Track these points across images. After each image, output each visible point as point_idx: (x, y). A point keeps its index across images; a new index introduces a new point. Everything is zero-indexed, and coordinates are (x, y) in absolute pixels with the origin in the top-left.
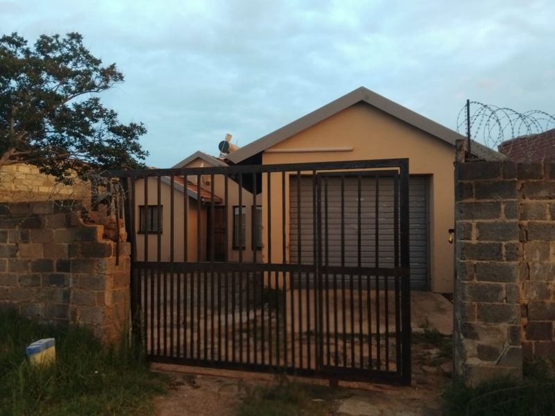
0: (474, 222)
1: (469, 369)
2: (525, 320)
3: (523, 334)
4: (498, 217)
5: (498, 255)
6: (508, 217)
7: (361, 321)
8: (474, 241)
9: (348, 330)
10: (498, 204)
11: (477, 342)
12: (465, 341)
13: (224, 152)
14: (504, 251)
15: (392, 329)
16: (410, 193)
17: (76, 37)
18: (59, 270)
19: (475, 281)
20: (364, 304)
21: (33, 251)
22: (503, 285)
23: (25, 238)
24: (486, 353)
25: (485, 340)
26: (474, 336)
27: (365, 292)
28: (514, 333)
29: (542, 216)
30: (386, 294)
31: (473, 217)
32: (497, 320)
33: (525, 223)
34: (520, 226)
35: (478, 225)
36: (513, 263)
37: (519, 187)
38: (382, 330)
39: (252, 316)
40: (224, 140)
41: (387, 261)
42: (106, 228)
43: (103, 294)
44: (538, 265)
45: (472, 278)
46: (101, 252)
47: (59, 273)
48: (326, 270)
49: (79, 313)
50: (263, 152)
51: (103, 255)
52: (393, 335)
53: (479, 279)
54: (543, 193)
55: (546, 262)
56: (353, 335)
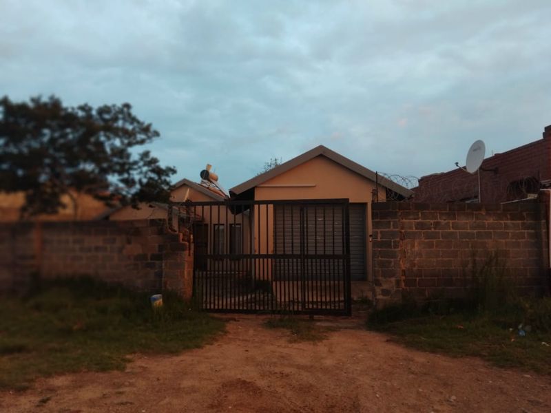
0: (379, 231)
1: (378, 300)
2: (404, 278)
3: (403, 284)
4: (389, 228)
5: (389, 246)
6: (394, 228)
7: (321, 296)
8: (379, 239)
9: (315, 300)
10: (389, 222)
11: (381, 288)
12: (376, 288)
13: (205, 179)
14: (392, 244)
15: (342, 299)
16: (350, 216)
17: (127, 106)
18: (151, 259)
19: (380, 258)
20: (323, 288)
21: (135, 249)
22: (392, 260)
23: (129, 242)
24: (385, 292)
25: (385, 287)
26: (380, 285)
27: (323, 282)
28: (398, 282)
29: (411, 228)
30: (339, 283)
31: (378, 229)
32: (390, 277)
33: (403, 231)
34: (401, 232)
35: (381, 232)
36: (397, 250)
37: (400, 214)
38: (337, 299)
39: (249, 297)
40: (205, 169)
41: (339, 250)
42: (184, 235)
43: (184, 272)
44: (409, 251)
45: (378, 257)
46: (183, 248)
47: (153, 261)
48: (307, 257)
49: (168, 283)
50: (256, 187)
51: (184, 250)
52: (342, 301)
53: (382, 257)
54: (411, 217)
55: (413, 250)
56: (317, 302)
